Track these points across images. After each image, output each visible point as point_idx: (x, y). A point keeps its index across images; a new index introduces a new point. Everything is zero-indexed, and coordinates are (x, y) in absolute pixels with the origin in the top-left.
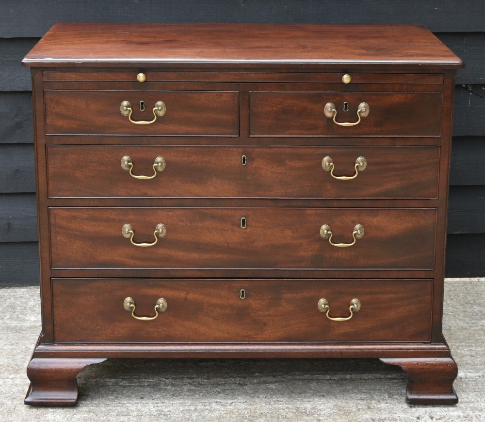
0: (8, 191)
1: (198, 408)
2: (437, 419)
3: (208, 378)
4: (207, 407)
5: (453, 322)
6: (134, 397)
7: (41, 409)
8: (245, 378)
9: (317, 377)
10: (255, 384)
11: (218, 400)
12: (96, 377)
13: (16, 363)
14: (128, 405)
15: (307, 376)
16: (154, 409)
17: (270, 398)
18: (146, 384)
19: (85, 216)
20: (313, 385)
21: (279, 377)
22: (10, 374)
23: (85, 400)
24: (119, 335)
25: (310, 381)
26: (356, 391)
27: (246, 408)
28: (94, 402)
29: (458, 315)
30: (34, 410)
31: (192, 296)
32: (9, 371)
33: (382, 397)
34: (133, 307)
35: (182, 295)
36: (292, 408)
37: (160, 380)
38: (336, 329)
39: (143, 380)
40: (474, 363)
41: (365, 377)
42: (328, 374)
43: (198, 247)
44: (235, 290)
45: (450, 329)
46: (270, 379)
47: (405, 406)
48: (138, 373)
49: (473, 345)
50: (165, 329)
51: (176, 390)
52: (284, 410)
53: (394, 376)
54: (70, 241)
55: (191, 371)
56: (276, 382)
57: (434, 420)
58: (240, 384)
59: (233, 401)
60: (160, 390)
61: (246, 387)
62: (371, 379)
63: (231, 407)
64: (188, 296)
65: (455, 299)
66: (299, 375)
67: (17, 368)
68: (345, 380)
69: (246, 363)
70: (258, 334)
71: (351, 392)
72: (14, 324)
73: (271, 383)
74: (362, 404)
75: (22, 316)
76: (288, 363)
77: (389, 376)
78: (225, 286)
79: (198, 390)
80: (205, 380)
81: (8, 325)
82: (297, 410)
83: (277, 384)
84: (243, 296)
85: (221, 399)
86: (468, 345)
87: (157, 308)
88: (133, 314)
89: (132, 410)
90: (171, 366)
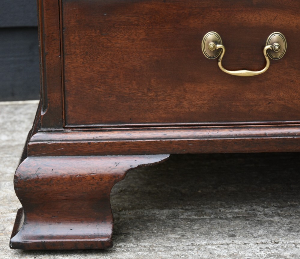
6: (216, 235)
12: (134, 208)
14: (209, 247)
16: (262, 253)
23: (123, 241)
24: (192, 110)
28: (143, 244)
37: (254, 210)
39: (222, 210)
48: (207, 200)
50: (281, 94)
51: (290, 222)
60: (260, 223)
87: (268, 50)
88: (220, 64)
89: (219, 255)
90: (264, 189)
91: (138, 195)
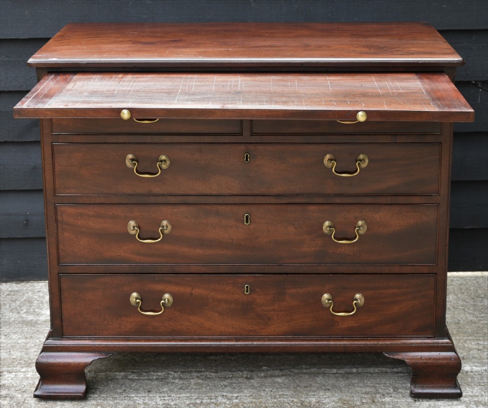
0: (25, 188)
1: (204, 401)
3: (216, 372)
4: (212, 401)
5: (462, 315)
6: (142, 391)
7: (49, 402)
8: (252, 371)
9: (324, 371)
10: (262, 377)
11: (225, 394)
12: (106, 370)
13: (28, 357)
14: (135, 398)
15: (313, 370)
16: (161, 403)
17: (276, 392)
18: (155, 378)
19: (91, 213)
20: (320, 379)
21: (287, 371)
22: (22, 368)
23: (93, 393)
24: (127, 330)
25: (316, 374)
26: (362, 385)
27: (252, 402)
28: (102, 395)
29: (468, 309)
30: (43, 403)
31: (197, 291)
32: (21, 364)
33: (387, 391)
34: (139, 302)
35: (188, 290)
36: (297, 402)
37: (169, 374)
38: (340, 323)
39: (152, 373)
40: (481, 357)
41: (371, 371)
42: (335, 368)
43: (202, 243)
44: (240, 285)
45: (458, 323)
46: (277, 372)
47: (410, 400)
48: (147, 366)
49: (481, 338)
50: (171, 323)
51: (183, 383)
52: (289, 403)
53: (400, 369)
54: (77, 238)
55: (199, 364)
56: (282, 376)
58: (247, 378)
59: (239, 395)
60: (167, 383)
61: (252, 381)
62: (377, 373)
63: (237, 401)
64: (193, 291)
65: (466, 293)
66: (306, 369)
67: (30, 361)
68: (351, 373)
69: (254, 356)
70: (263, 329)
71: (356, 385)
72: (30, 318)
73: (278, 376)
74: (366, 398)
75: (38, 310)
76: (295, 357)
77: (395, 370)
78: (230, 282)
79: (205, 384)
80: (213, 374)
81: (24, 319)
82: (302, 404)
83: (283, 378)
84: (247, 291)
85: (227, 392)
86: (476, 339)
87: (163, 303)
88: (139, 309)
89: (139, 403)
90: (181, 359)
91: (111, 361)
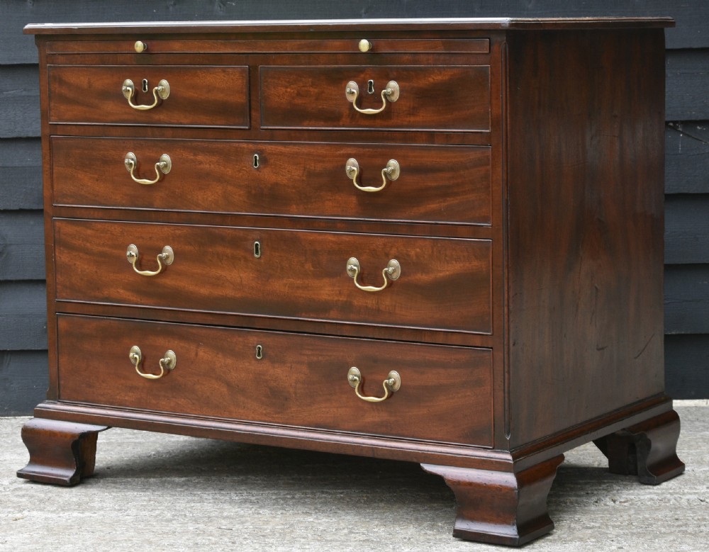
2: (620, 502)
57: (617, 503)
